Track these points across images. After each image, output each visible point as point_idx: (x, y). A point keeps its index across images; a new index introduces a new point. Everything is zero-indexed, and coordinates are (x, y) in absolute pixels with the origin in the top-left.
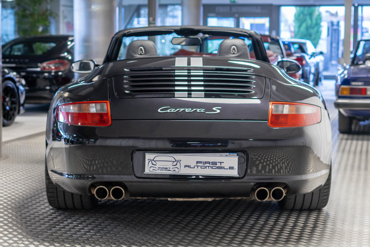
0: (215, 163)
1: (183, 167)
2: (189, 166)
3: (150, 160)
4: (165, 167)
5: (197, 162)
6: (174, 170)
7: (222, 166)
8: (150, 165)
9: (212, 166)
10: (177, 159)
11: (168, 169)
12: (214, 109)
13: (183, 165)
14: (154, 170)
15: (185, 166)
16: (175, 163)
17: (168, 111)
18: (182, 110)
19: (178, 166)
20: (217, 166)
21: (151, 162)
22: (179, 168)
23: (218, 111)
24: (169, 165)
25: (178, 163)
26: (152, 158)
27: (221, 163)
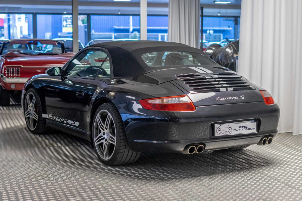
0: (246, 127)
1: (233, 130)
2: (235, 130)
3: (217, 128)
4: (224, 131)
5: (239, 127)
6: (229, 133)
7: (249, 128)
8: (218, 131)
9: (245, 128)
10: (230, 126)
11: (226, 132)
12: (241, 96)
13: (233, 129)
14: (220, 133)
15: (234, 130)
16: (229, 129)
17: (221, 99)
18: (228, 98)
19: (231, 130)
20: (247, 128)
21: (218, 129)
22: (231, 131)
23: (244, 98)
24: (227, 130)
25: (231, 128)
26: (218, 127)
27: (249, 126)
